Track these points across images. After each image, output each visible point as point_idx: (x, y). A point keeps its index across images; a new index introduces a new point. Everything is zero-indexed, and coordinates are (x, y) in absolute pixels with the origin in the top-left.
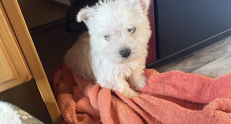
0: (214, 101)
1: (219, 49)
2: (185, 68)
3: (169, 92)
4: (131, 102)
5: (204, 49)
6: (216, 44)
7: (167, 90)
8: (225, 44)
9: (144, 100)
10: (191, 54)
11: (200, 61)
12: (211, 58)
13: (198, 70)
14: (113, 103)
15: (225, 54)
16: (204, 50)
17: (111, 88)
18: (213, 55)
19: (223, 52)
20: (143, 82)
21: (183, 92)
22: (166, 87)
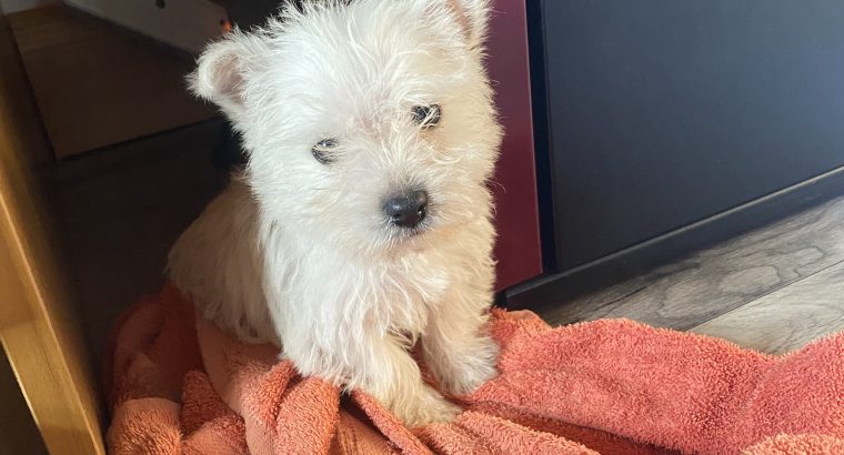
0: (762, 446)
1: (805, 243)
2: (663, 314)
3: (585, 410)
4: (418, 442)
5: (744, 240)
6: (790, 225)
7: (579, 401)
8: (825, 225)
9: (476, 436)
10: (688, 261)
11: (722, 286)
12: (768, 275)
13: (714, 322)
14: (340, 447)
15: (825, 265)
16: (742, 248)
17: (338, 377)
18: (776, 268)
19: (820, 254)
20: (481, 362)
21: (643, 410)
22: (577, 385)
